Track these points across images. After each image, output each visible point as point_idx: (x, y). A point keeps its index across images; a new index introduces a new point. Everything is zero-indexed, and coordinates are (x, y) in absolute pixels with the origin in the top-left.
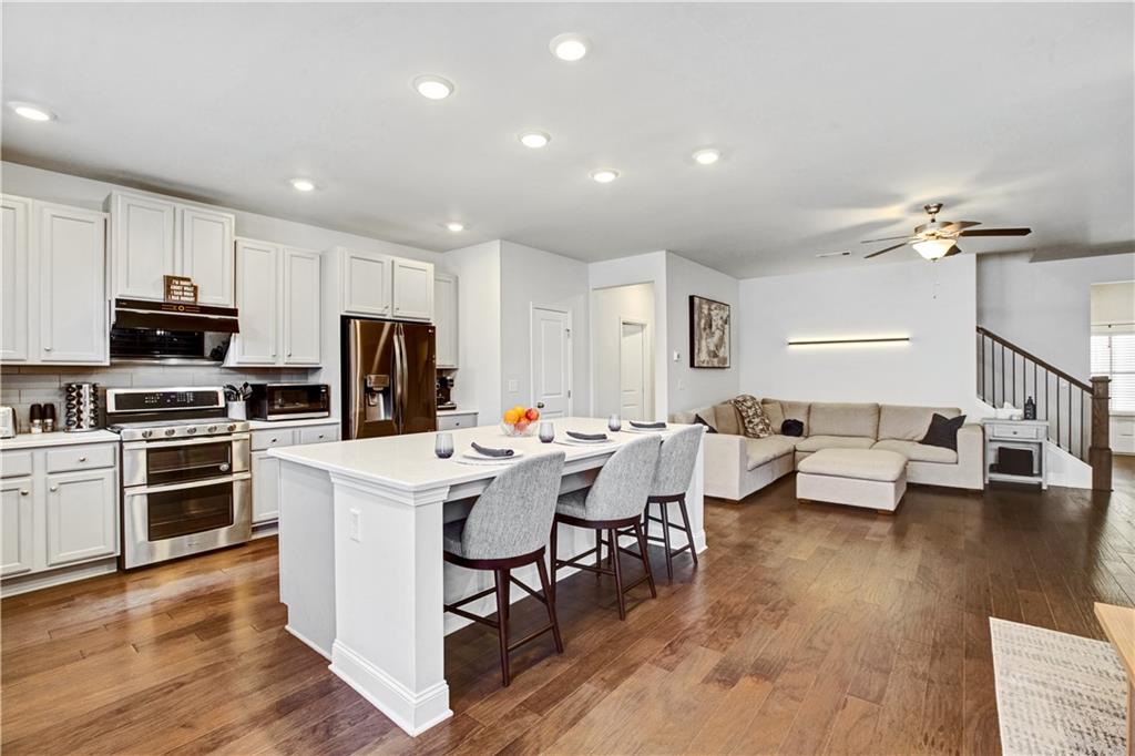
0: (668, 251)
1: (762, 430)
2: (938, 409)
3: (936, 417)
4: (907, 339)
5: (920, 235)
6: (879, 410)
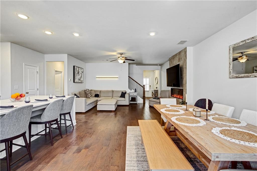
0: (68, 54)
1: (90, 96)
3: (122, 92)
4: (118, 78)
5: (119, 59)
6: (113, 91)
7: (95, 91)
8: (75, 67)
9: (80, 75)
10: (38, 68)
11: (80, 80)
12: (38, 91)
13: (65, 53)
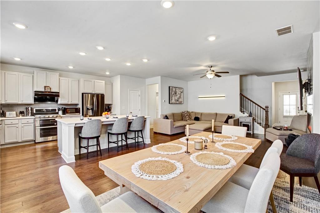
0: (162, 76)
1: (189, 119)
2: (229, 114)
3: (228, 116)
4: (224, 97)
5: (208, 73)
6: (216, 114)
7: (195, 113)
8: (171, 88)
9: (178, 96)
10: (140, 92)
11: (178, 101)
12: (140, 112)
13: (158, 75)
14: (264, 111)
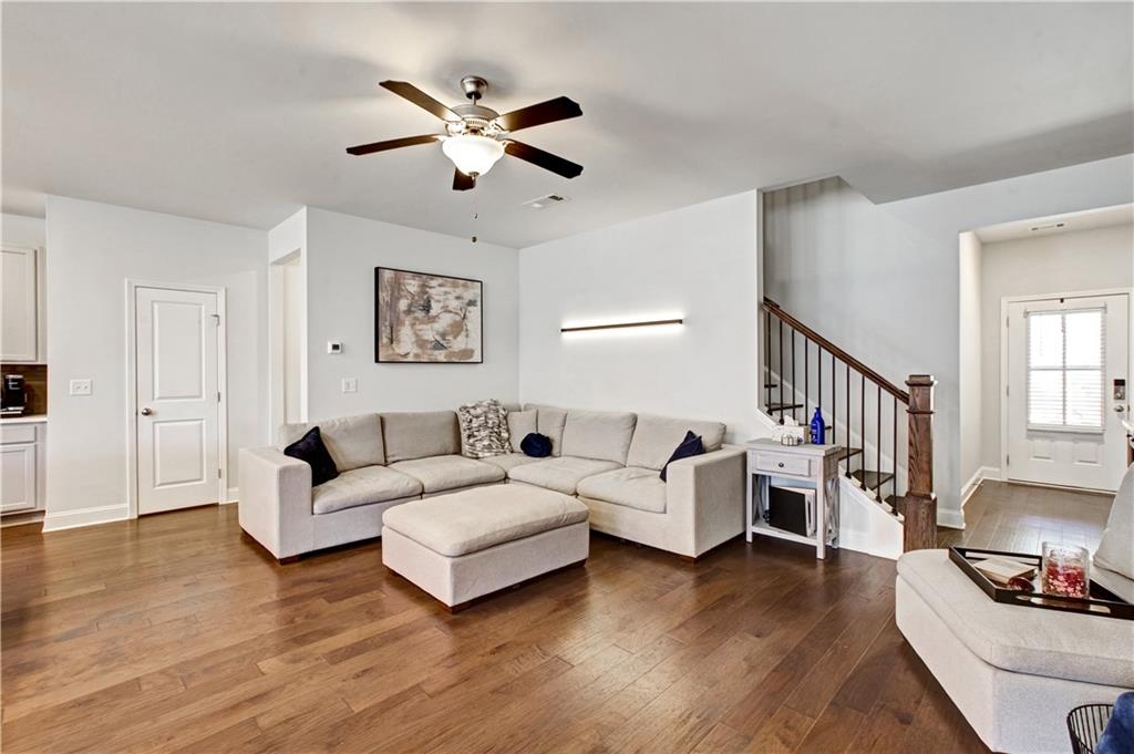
0: (308, 206)
1: (489, 447)
3: (687, 436)
4: (680, 321)
6: (634, 422)
7: (539, 412)
8: (387, 276)
9: (445, 321)
10: (220, 298)
11: (438, 346)
14: (902, 406)
